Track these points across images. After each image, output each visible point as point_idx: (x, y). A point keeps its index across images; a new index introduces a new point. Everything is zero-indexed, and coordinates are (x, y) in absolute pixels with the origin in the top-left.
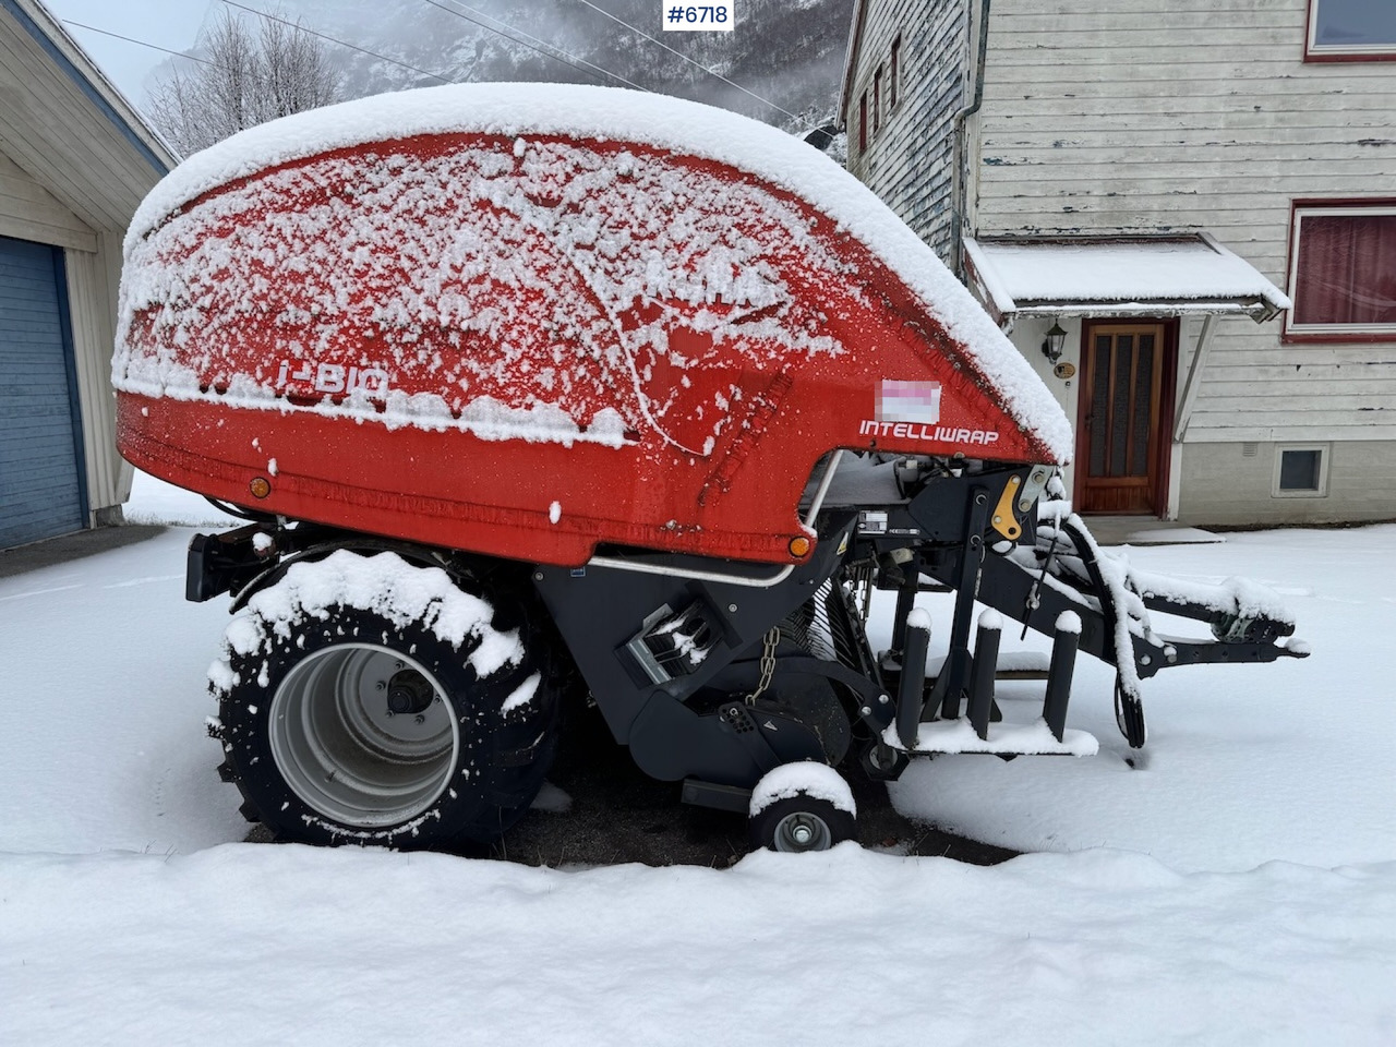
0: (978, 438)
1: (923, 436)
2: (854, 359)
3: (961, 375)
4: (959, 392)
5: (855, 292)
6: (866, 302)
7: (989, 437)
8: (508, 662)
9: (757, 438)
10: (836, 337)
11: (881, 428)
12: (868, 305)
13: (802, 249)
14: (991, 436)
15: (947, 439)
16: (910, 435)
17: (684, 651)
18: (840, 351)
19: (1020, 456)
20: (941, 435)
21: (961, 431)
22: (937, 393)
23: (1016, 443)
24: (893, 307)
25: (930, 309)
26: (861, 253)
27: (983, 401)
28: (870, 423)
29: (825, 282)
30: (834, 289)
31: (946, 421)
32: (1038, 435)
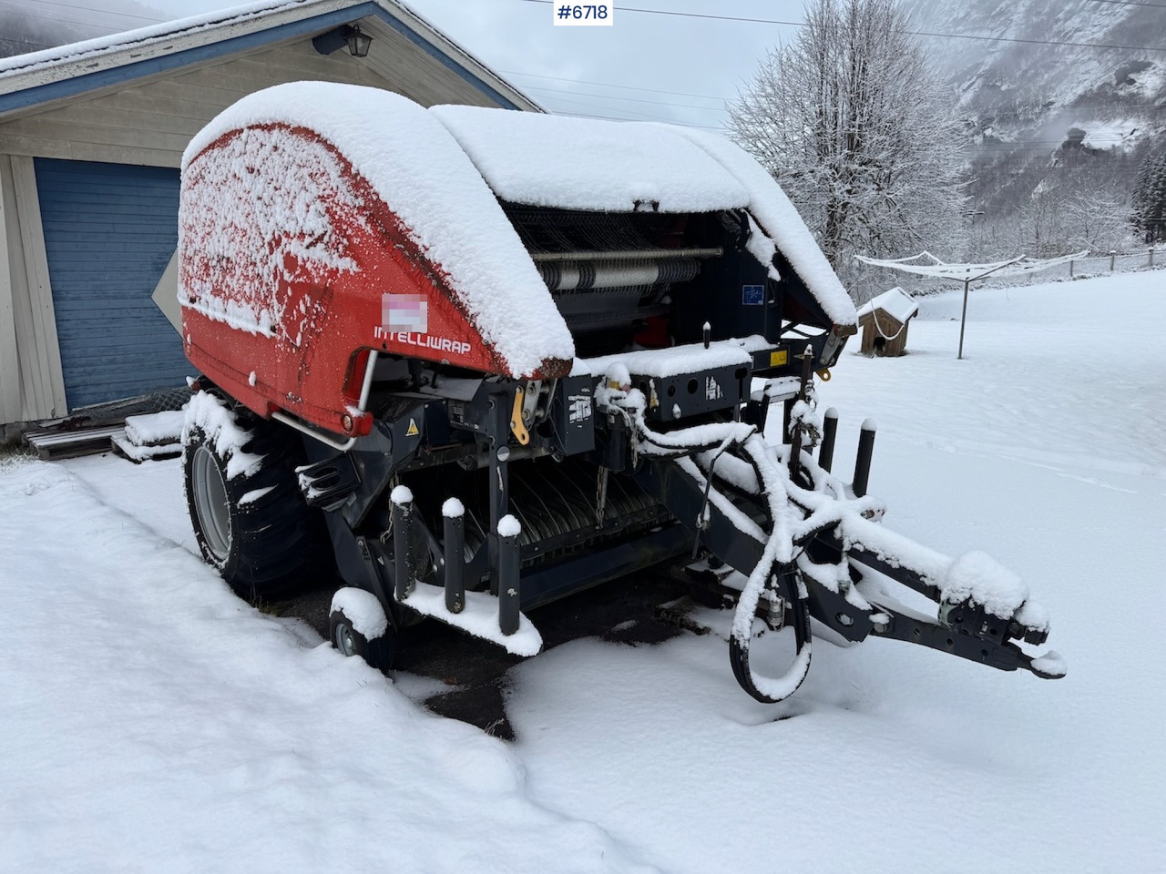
0: (457, 348)
1: (420, 344)
2: (364, 276)
3: (439, 292)
4: (440, 306)
5: (362, 220)
6: (368, 229)
7: (464, 348)
8: (243, 473)
9: (318, 335)
10: (354, 258)
11: (389, 334)
12: (371, 232)
13: (335, 188)
14: (466, 347)
15: (435, 347)
16: (410, 342)
17: (303, 487)
18: (357, 270)
19: (487, 367)
20: (432, 343)
21: (445, 340)
22: (424, 306)
23: (483, 355)
24: (386, 233)
25: (411, 233)
26: (366, 189)
27: (457, 315)
28: (380, 329)
29: (346, 214)
30: (351, 219)
31: (433, 331)
32: (497, 349)
